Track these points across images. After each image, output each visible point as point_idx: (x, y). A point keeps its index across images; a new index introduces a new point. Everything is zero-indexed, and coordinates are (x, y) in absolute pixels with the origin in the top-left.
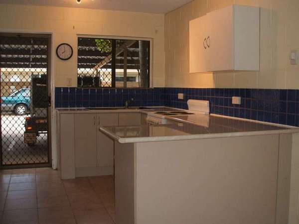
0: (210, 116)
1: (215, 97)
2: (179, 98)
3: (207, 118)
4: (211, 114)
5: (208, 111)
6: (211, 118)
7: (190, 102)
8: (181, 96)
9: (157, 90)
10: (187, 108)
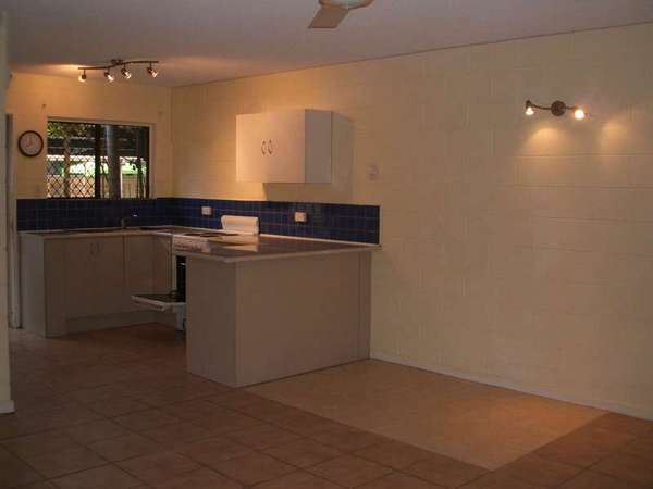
0: (260, 238)
1: (267, 212)
2: (204, 213)
3: (256, 239)
4: (262, 235)
5: (256, 230)
6: (261, 239)
7: (225, 218)
8: (206, 210)
9: (161, 200)
10: (221, 228)
